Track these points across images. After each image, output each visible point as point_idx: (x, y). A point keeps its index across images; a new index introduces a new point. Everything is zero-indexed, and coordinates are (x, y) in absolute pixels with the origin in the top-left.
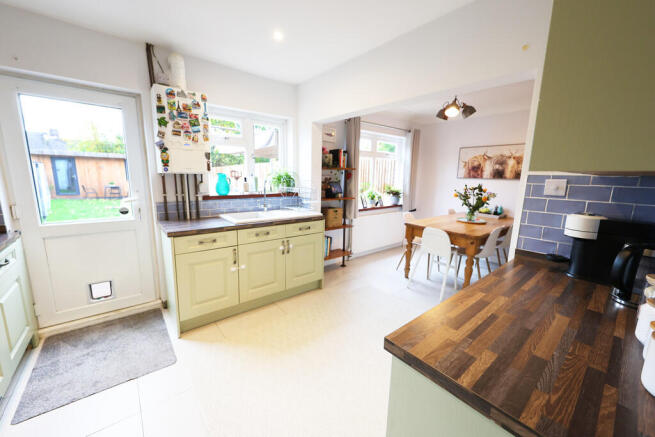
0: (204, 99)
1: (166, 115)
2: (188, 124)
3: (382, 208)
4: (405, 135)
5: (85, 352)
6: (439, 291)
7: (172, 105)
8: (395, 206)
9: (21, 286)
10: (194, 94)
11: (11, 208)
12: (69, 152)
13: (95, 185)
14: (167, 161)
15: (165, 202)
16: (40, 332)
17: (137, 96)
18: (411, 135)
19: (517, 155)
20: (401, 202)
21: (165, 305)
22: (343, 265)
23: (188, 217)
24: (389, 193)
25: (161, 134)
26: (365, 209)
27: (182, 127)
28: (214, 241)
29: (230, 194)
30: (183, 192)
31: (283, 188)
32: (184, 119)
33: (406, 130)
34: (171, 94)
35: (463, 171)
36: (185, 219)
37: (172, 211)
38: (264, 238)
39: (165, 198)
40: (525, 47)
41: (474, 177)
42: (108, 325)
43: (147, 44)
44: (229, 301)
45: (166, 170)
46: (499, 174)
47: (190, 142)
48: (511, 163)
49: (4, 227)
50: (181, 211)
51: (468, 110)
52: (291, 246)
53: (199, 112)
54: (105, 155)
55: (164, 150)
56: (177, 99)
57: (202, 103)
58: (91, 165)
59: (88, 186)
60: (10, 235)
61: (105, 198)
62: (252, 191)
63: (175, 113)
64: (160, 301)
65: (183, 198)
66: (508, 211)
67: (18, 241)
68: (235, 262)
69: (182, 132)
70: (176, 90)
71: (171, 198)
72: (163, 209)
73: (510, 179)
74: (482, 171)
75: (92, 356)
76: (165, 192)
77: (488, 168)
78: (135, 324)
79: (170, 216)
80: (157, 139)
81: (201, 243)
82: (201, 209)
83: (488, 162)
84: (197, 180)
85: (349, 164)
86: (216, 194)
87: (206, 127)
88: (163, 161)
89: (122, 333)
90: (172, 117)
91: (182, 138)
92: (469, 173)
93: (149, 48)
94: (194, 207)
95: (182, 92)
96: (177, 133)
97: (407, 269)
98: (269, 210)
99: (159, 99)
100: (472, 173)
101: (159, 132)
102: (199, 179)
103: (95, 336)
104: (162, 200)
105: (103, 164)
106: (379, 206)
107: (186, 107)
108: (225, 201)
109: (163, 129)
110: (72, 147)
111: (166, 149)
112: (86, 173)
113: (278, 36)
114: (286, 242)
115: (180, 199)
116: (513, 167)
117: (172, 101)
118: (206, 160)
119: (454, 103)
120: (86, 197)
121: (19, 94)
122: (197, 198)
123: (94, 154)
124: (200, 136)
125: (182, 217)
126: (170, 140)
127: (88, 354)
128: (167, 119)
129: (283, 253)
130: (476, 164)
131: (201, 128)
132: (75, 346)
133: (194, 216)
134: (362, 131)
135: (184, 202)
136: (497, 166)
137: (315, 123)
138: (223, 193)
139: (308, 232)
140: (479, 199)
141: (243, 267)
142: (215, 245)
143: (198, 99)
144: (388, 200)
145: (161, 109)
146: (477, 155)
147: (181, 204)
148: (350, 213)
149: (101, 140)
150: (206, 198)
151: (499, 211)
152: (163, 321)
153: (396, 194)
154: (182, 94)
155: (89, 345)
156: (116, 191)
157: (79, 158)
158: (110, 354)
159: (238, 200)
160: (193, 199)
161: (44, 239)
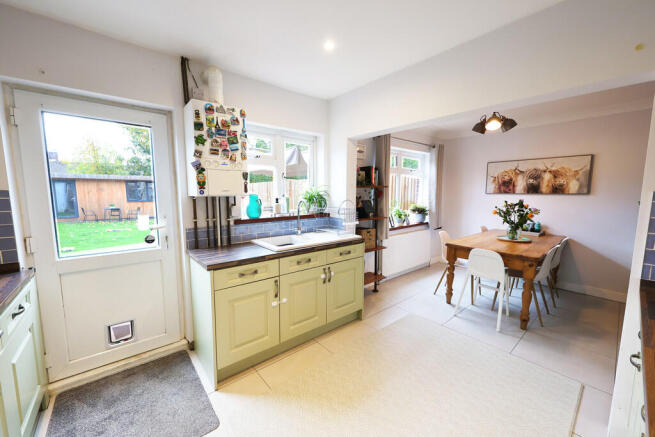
0: (243, 114)
1: (204, 133)
2: (226, 143)
3: (409, 226)
4: (429, 151)
5: (107, 413)
6: (496, 319)
7: (210, 121)
8: (421, 224)
9: (33, 335)
10: (233, 110)
11: (25, 241)
12: (70, 175)
13: (95, 207)
14: (204, 183)
15: (196, 228)
16: (51, 387)
17: (168, 113)
18: (435, 151)
19: (554, 169)
20: (427, 220)
21: (192, 346)
22: (375, 291)
23: (219, 244)
24: (414, 211)
25: (198, 154)
26: (393, 229)
27: (221, 145)
28: (256, 272)
29: (261, 217)
30: (214, 217)
31: (314, 209)
32: (221, 137)
33: (430, 146)
34: (209, 110)
35: (492, 187)
36: (216, 247)
37: (203, 238)
38: (306, 266)
39: (196, 223)
40: (639, 47)
41: (506, 192)
42: (129, 374)
43: (182, 58)
44: (268, 342)
45: (202, 193)
46: (534, 189)
47: (227, 161)
48: (547, 177)
49: (18, 264)
50: (212, 238)
51: (508, 124)
52: (332, 273)
53: (238, 129)
54: (106, 177)
55: (200, 170)
56: (216, 114)
57: (240, 120)
58: (92, 187)
59: (88, 208)
60: (23, 276)
61: (104, 220)
62: (284, 213)
63: (213, 129)
64: (184, 342)
65: (214, 223)
66: (547, 227)
67: (33, 280)
68: (276, 296)
69: (220, 150)
70: (215, 105)
71: (202, 223)
72: (193, 236)
73: (546, 194)
74: (514, 186)
75: (116, 420)
76: (195, 217)
77: (521, 183)
78: (161, 372)
79: (200, 244)
80: (194, 159)
81: (242, 275)
82: (233, 235)
83: (520, 178)
84: (229, 203)
85: (380, 182)
86: (247, 218)
87: (244, 145)
88: (199, 183)
89: (147, 384)
90: (210, 135)
91: (220, 158)
92: (499, 188)
93: (184, 61)
94: (225, 233)
95: (221, 107)
96: (214, 152)
97: (449, 294)
98: (303, 232)
99: (197, 114)
100: (503, 188)
101: (196, 151)
102: (231, 201)
103: (115, 390)
104: (192, 226)
105: (104, 186)
106: (405, 224)
107: (225, 124)
108: (257, 225)
109: (200, 147)
110: (70, 169)
111: (203, 170)
112: (85, 196)
113: (329, 45)
114: (327, 270)
115: (211, 224)
116: (549, 181)
117: (210, 117)
118: (244, 181)
119: (494, 116)
120: (85, 220)
121: (42, 112)
122: (229, 222)
123: (95, 176)
124: (238, 154)
125: (212, 245)
126: (208, 160)
127: (110, 417)
128: (205, 137)
129: (324, 282)
130: (507, 178)
131: (239, 146)
132: (94, 406)
133: (225, 244)
134: (392, 148)
135: (215, 227)
136: (531, 181)
137: (350, 139)
138: (255, 215)
139: (348, 257)
140: (521, 216)
141: (284, 300)
142: (257, 277)
143: (237, 115)
144: (414, 218)
145: (198, 126)
146: (507, 169)
147: (211, 230)
148: (382, 233)
149: (101, 161)
150: (238, 222)
151: (536, 227)
152: (193, 368)
153: (421, 211)
154: (221, 110)
155: (110, 404)
156: (117, 213)
157: (79, 180)
158: (137, 417)
159: (270, 224)
160: (224, 223)
161: (60, 275)
